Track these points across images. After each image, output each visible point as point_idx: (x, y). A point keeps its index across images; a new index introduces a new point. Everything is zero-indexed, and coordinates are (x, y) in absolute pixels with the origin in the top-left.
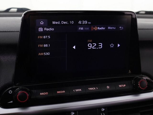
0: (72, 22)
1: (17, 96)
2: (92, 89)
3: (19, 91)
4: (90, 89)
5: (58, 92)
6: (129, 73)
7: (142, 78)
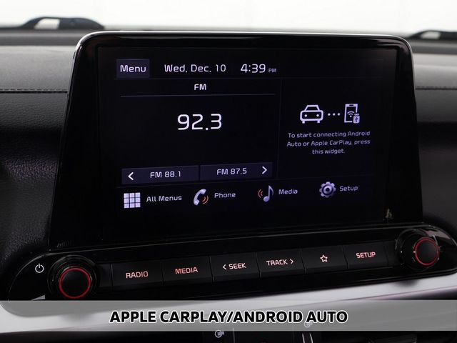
0: (223, 68)
1: (60, 280)
2: (277, 262)
3: (64, 265)
4: (272, 262)
5: (178, 271)
6: (387, 217)
7: (424, 235)
